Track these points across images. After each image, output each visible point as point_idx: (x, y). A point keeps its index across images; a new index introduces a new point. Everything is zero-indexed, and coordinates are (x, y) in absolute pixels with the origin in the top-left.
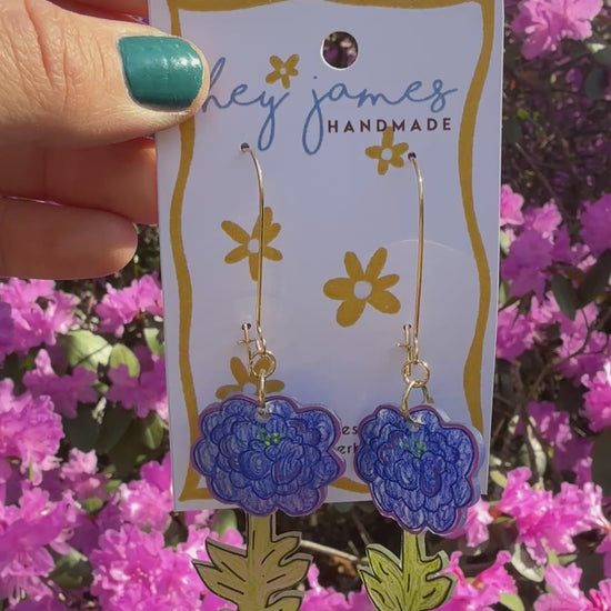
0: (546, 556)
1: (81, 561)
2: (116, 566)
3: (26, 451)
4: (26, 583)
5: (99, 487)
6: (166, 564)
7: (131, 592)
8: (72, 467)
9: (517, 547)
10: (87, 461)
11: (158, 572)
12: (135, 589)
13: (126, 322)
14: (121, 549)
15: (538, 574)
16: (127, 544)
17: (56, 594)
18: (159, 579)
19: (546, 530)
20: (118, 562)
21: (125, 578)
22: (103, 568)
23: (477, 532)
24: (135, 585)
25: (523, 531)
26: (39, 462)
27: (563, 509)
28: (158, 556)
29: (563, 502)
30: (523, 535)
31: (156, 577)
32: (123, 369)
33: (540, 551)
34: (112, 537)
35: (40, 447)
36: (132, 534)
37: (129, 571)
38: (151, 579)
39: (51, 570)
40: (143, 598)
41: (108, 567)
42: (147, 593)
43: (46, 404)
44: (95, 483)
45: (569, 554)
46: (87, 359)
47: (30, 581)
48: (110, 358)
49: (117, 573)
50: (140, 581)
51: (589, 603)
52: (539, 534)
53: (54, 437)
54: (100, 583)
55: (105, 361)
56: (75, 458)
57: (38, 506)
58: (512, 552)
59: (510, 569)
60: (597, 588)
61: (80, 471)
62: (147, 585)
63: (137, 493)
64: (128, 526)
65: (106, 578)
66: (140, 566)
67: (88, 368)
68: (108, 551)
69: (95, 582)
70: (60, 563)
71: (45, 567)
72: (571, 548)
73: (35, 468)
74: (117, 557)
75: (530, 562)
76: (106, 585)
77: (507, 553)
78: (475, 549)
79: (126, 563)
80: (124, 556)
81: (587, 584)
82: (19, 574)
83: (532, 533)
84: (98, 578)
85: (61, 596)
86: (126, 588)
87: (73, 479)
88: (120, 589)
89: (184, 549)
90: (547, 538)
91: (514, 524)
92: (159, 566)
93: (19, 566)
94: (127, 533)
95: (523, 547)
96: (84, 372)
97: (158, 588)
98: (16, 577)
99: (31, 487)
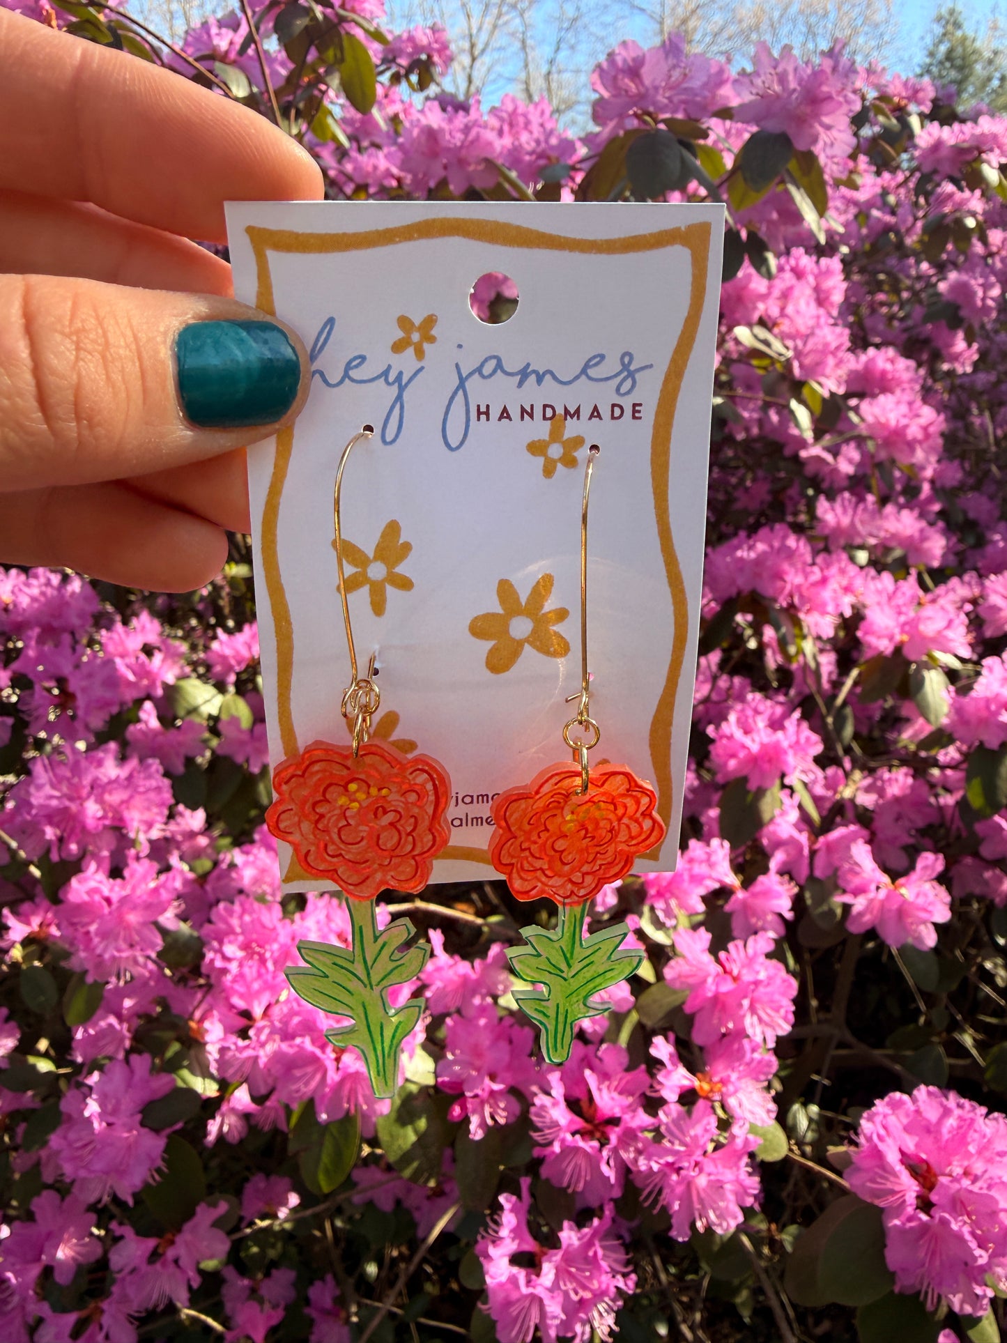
0: (675, 917)
1: (191, 936)
2: (230, 942)
3: (132, 820)
4: (131, 963)
5: (208, 845)
6: (283, 937)
7: (246, 970)
8: (178, 824)
9: (646, 909)
10: (196, 819)
11: (275, 946)
12: (251, 967)
13: (237, 669)
14: (235, 922)
15: (668, 936)
16: (241, 917)
17: (161, 969)
18: (276, 954)
19: (676, 891)
20: (232, 937)
21: (240, 954)
22: (215, 944)
23: (605, 895)
24: (250, 963)
25: (652, 892)
26: (146, 832)
27: (690, 870)
28: (274, 929)
29: (691, 861)
30: (653, 897)
31: (273, 952)
32: (235, 721)
33: (669, 913)
34: (226, 909)
35: (147, 816)
36: (247, 906)
37: (246, 947)
38: (268, 955)
39: (159, 948)
40: (260, 975)
41: (221, 942)
42: (263, 971)
43: (153, 769)
44: (203, 841)
45: (697, 914)
46: (194, 710)
47: (136, 962)
48: (220, 709)
49: (231, 949)
50: (256, 957)
51: (720, 969)
52: (668, 895)
53: (162, 804)
54: (212, 961)
55: (215, 712)
56: (181, 815)
57: (144, 878)
58: (640, 915)
59: (640, 934)
60: (727, 950)
61: (188, 829)
62: (263, 961)
63: (251, 858)
64: (242, 897)
65: (219, 956)
66: (256, 941)
67: (197, 720)
68: (222, 926)
69: (207, 960)
70: (169, 939)
71: (152, 945)
72: (701, 907)
73: (142, 838)
74: (231, 931)
75: (659, 925)
76: (219, 963)
77: (635, 917)
78: (603, 914)
79: (241, 938)
80: (238, 930)
81: (716, 947)
82: (124, 955)
83: (660, 894)
84: (210, 955)
85: (168, 972)
86: (241, 965)
87: (179, 838)
88: (234, 967)
89: (303, 919)
90: (677, 898)
91: (643, 885)
92: (275, 940)
93: (123, 946)
94: (242, 905)
95: (652, 909)
96: (191, 726)
97: (275, 963)
98: (120, 958)
99: (138, 858)
